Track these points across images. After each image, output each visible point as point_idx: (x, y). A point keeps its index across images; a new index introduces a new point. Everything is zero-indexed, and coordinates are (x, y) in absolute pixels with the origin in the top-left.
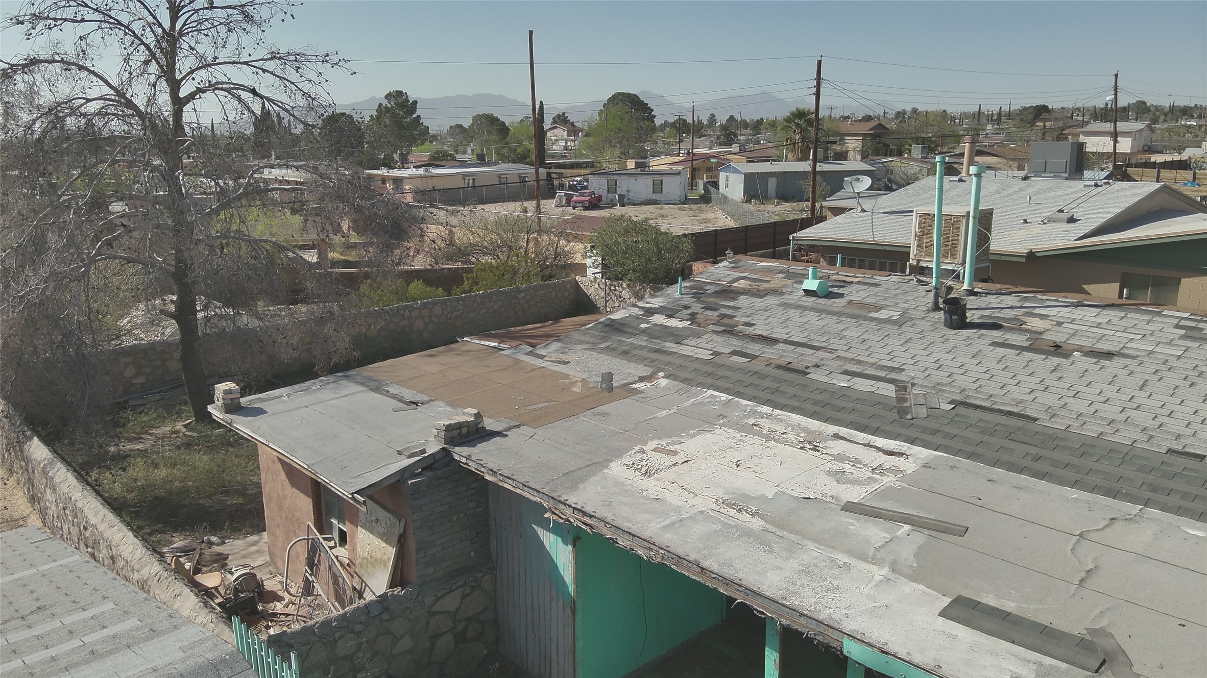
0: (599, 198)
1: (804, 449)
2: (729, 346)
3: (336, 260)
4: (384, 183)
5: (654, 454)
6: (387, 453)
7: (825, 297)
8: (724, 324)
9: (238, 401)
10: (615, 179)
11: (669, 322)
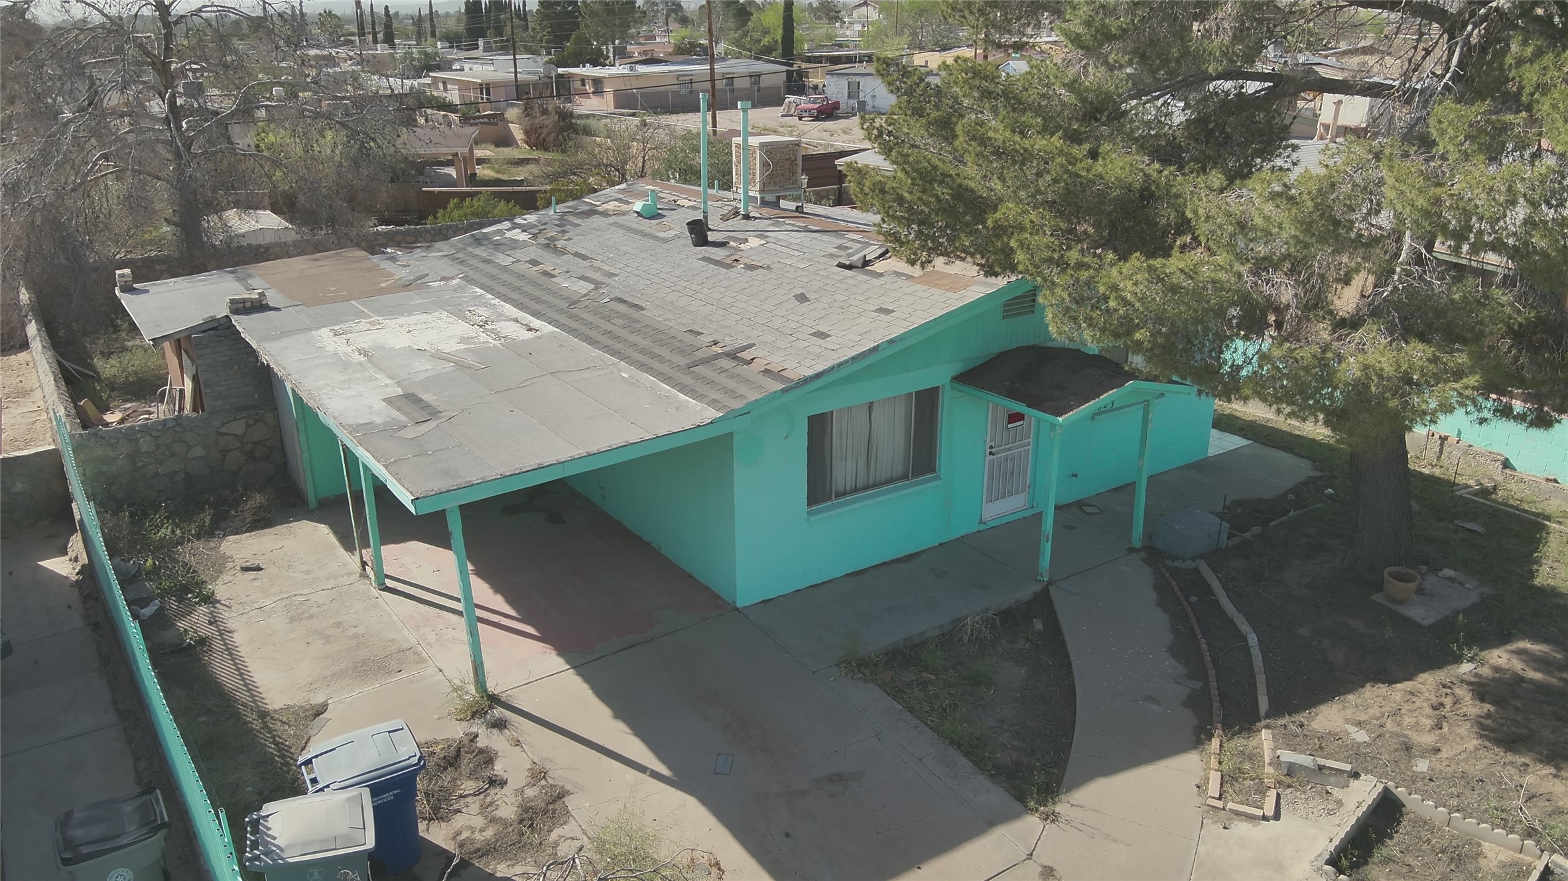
0: (836, 106)
1: (473, 325)
2: (533, 256)
3: (487, 178)
4: (583, 84)
5: (364, 325)
6: (195, 318)
7: (650, 218)
8: (553, 239)
9: (131, 283)
10: (857, 80)
11: (518, 235)
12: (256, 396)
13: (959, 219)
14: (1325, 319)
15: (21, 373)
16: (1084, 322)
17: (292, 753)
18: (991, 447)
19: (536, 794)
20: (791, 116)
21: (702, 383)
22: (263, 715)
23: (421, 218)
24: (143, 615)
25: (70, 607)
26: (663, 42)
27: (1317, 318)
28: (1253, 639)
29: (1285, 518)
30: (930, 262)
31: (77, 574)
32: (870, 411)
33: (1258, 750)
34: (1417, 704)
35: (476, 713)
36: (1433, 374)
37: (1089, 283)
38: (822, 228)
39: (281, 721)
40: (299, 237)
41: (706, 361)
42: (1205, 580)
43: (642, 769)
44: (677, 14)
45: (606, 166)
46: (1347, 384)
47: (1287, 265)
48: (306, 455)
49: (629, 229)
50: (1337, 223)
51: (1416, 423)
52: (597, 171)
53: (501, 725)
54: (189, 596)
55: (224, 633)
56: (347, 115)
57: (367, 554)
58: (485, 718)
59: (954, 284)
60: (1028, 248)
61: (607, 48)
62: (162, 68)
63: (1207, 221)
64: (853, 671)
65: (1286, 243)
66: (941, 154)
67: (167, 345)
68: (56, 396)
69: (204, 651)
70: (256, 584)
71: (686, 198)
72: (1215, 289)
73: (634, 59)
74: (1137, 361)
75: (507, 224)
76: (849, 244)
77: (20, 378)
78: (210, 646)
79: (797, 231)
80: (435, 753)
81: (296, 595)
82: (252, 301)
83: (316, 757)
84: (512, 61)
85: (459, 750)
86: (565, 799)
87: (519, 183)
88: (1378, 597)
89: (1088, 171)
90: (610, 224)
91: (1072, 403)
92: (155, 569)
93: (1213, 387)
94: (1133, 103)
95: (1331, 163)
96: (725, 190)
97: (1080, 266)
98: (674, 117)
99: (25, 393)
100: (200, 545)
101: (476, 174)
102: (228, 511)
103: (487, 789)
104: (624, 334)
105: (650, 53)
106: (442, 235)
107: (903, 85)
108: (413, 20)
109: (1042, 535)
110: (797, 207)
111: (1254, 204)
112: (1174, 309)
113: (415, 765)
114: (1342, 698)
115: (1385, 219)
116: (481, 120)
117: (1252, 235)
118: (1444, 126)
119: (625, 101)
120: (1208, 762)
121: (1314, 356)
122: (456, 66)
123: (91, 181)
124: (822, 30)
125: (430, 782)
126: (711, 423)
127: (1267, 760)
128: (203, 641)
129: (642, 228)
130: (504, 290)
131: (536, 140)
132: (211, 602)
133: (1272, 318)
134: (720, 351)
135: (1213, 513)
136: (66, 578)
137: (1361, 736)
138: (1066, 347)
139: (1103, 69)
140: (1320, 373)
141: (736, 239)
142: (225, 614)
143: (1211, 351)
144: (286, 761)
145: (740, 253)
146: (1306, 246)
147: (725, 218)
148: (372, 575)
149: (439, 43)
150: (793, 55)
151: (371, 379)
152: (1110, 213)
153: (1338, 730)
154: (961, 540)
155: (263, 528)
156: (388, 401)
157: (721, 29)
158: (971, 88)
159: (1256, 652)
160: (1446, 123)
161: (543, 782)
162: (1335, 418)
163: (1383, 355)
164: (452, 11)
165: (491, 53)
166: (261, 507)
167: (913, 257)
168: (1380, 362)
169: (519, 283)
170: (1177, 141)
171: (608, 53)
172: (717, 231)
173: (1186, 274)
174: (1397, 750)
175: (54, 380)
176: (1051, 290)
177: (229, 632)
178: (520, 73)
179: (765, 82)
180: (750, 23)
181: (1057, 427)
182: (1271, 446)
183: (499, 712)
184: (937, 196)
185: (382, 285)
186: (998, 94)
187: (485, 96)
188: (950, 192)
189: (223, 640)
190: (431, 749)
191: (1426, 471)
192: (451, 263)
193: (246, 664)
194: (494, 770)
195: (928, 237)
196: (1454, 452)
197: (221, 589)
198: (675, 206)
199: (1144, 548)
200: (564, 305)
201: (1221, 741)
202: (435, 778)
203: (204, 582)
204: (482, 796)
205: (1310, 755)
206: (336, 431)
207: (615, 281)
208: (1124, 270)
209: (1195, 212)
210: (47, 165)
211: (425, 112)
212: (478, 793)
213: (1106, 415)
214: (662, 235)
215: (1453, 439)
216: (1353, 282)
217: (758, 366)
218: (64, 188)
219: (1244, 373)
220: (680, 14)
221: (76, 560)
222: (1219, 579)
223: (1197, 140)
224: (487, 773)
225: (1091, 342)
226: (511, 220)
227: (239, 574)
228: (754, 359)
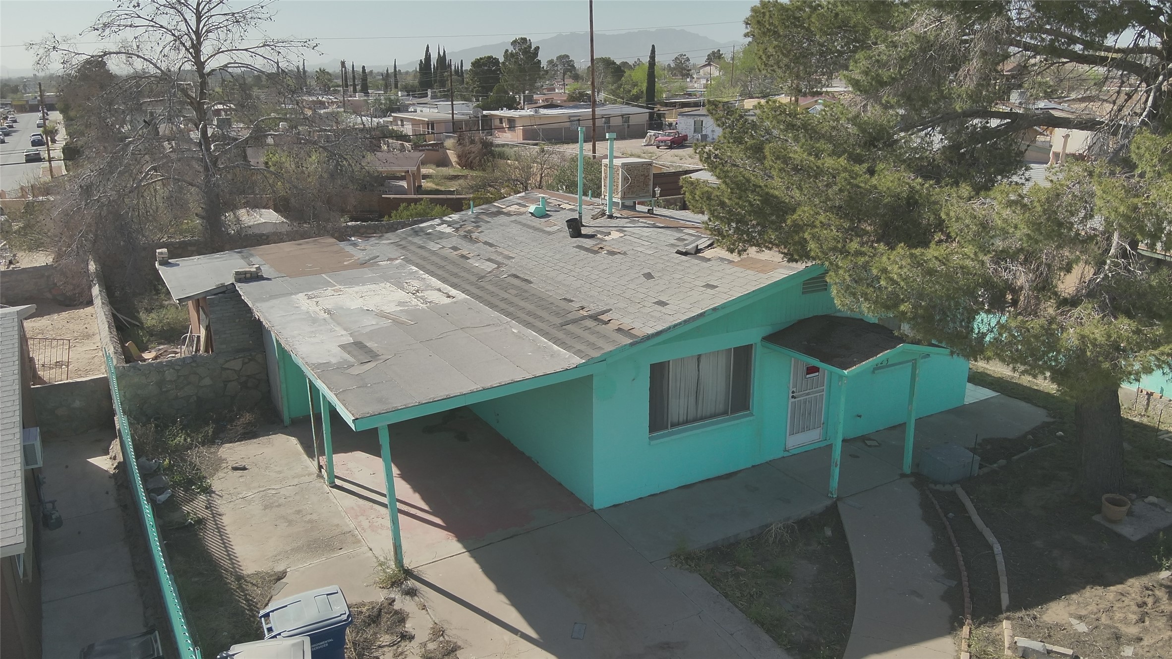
0: (685, 138)
1: (408, 293)
2: (454, 244)
3: (429, 189)
4: (501, 123)
5: (330, 291)
6: (210, 285)
7: (540, 217)
8: (470, 232)
9: (167, 259)
10: (701, 119)
11: (445, 229)
12: (251, 342)
13: (767, 219)
14: (1051, 298)
15: (86, 322)
16: (862, 297)
17: (258, 608)
18: (793, 392)
19: (435, 647)
20: (652, 145)
21: (571, 337)
22: (239, 578)
23: (380, 217)
24: (159, 500)
25: (107, 493)
26: (560, 92)
27: (1045, 297)
28: (997, 549)
29: (1025, 453)
30: (745, 251)
31: (115, 469)
32: (698, 362)
33: (1000, 637)
34: (1126, 603)
35: (395, 583)
36: (1137, 343)
37: (866, 267)
38: (666, 225)
39: (252, 583)
40: (289, 229)
41: (574, 321)
42: (960, 501)
43: (514, 631)
44: (571, 72)
45: (514, 181)
46: (1067, 349)
47: (1022, 257)
48: (284, 386)
49: (524, 225)
50: (1060, 225)
51: (1123, 381)
52: (507, 184)
53: (413, 593)
54: (193, 487)
55: (216, 515)
56: (328, 142)
57: (323, 460)
58: (401, 587)
59: (764, 268)
60: (818, 240)
61: (520, 96)
62: (198, 106)
63: (957, 221)
64: (682, 563)
65: (1020, 240)
66: (755, 171)
67: (190, 303)
68: (109, 339)
69: (200, 529)
70: (241, 480)
71: (568, 203)
72: (963, 274)
73: (538, 105)
74: (906, 328)
75: (437, 221)
76: (686, 237)
77: (85, 326)
78: (205, 525)
79: (647, 227)
80: (362, 613)
81: (270, 489)
82: (250, 272)
83: (273, 611)
84: (451, 106)
85: (380, 610)
86: (457, 652)
87: (451, 193)
88: (1097, 518)
89: (866, 183)
90: (512, 221)
91: (855, 360)
92: (170, 467)
93: (962, 349)
94: (902, 134)
95: (1054, 178)
96: (595, 197)
97: (859, 253)
98: (566, 146)
99: (88, 336)
100: (203, 450)
101: (422, 186)
102: (226, 425)
103: (399, 642)
104: (516, 300)
105: (550, 100)
106: (392, 228)
107: (727, 121)
108: (382, 76)
109: (832, 462)
110: (649, 210)
111: (994, 210)
112: (931, 288)
113: (344, 621)
114: (1068, 597)
115: (1097, 223)
116: (427, 148)
117: (992, 233)
118: (1142, 151)
119: (531, 135)
120: (960, 645)
121: (1042, 327)
122: (411, 109)
123: (144, 186)
124: (677, 83)
125: (357, 634)
126: (576, 367)
127: (1007, 645)
128: (200, 521)
129: (534, 224)
130: (432, 268)
131: (466, 162)
132: (208, 493)
133: (1009, 297)
134: (586, 314)
135: (968, 449)
136: (107, 471)
137: (1082, 628)
138: (849, 316)
139: (878, 107)
140: (1047, 341)
141: (602, 233)
142: (218, 502)
143: (961, 322)
144: (253, 614)
145: (604, 243)
146: (1037, 242)
147: (594, 218)
148: (325, 476)
149: (399, 93)
150: (654, 101)
151: (331, 331)
152: (884, 216)
153: (1064, 622)
154: (769, 463)
155: (250, 439)
156: (343, 347)
157: (602, 83)
158: (778, 122)
159: (1000, 559)
160: (1144, 149)
161: (441, 639)
162: (1058, 376)
163: (1097, 327)
164: (410, 70)
165: (434, 100)
166: (249, 423)
167: (732, 247)
168: (1093, 333)
169: (443, 263)
170: (936, 162)
171: (520, 100)
172: (589, 225)
173: (940, 261)
174: (1109, 639)
175: (109, 327)
176: (836, 272)
177: (220, 515)
178: (456, 114)
179: (633, 121)
180: (623, 78)
181: (844, 378)
182: (1014, 398)
183: (411, 583)
184: (750, 202)
185: (345, 263)
186: (799, 127)
187: (430, 130)
188: (760, 198)
189: (215, 521)
190: (360, 609)
191: (1137, 420)
192: (396, 248)
193: (230, 540)
194: (405, 627)
195: (743, 232)
196: (1158, 405)
197: (216, 483)
198: (558, 209)
199: (913, 474)
200: (473, 279)
201: (970, 629)
202: (361, 632)
203: (205, 477)
204: (395, 647)
205: (1041, 641)
206: (303, 368)
207: (512, 262)
208: (891, 257)
209: (948, 214)
210: (113, 173)
211: (387, 141)
212: (393, 644)
213: (882, 370)
214: (548, 229)
215: (1157, 395)
216: (1074, 271)
217: (613, 325)
218: (124, 190)
219: (987, 339)
220: (573, 72)
221: (115, 458)
222: (972, 500)
223: (951, 162)
224: (399, 629)
225: (868, 312)
226: (441, 218)
227: (230, 472)
228: (610, 320)
